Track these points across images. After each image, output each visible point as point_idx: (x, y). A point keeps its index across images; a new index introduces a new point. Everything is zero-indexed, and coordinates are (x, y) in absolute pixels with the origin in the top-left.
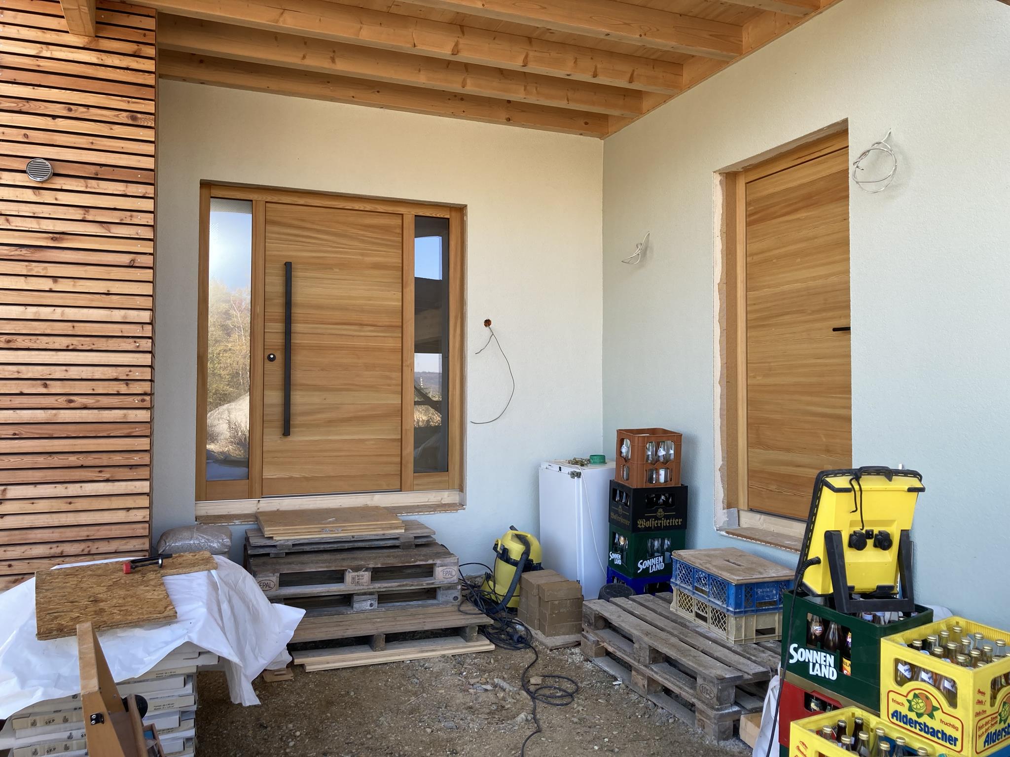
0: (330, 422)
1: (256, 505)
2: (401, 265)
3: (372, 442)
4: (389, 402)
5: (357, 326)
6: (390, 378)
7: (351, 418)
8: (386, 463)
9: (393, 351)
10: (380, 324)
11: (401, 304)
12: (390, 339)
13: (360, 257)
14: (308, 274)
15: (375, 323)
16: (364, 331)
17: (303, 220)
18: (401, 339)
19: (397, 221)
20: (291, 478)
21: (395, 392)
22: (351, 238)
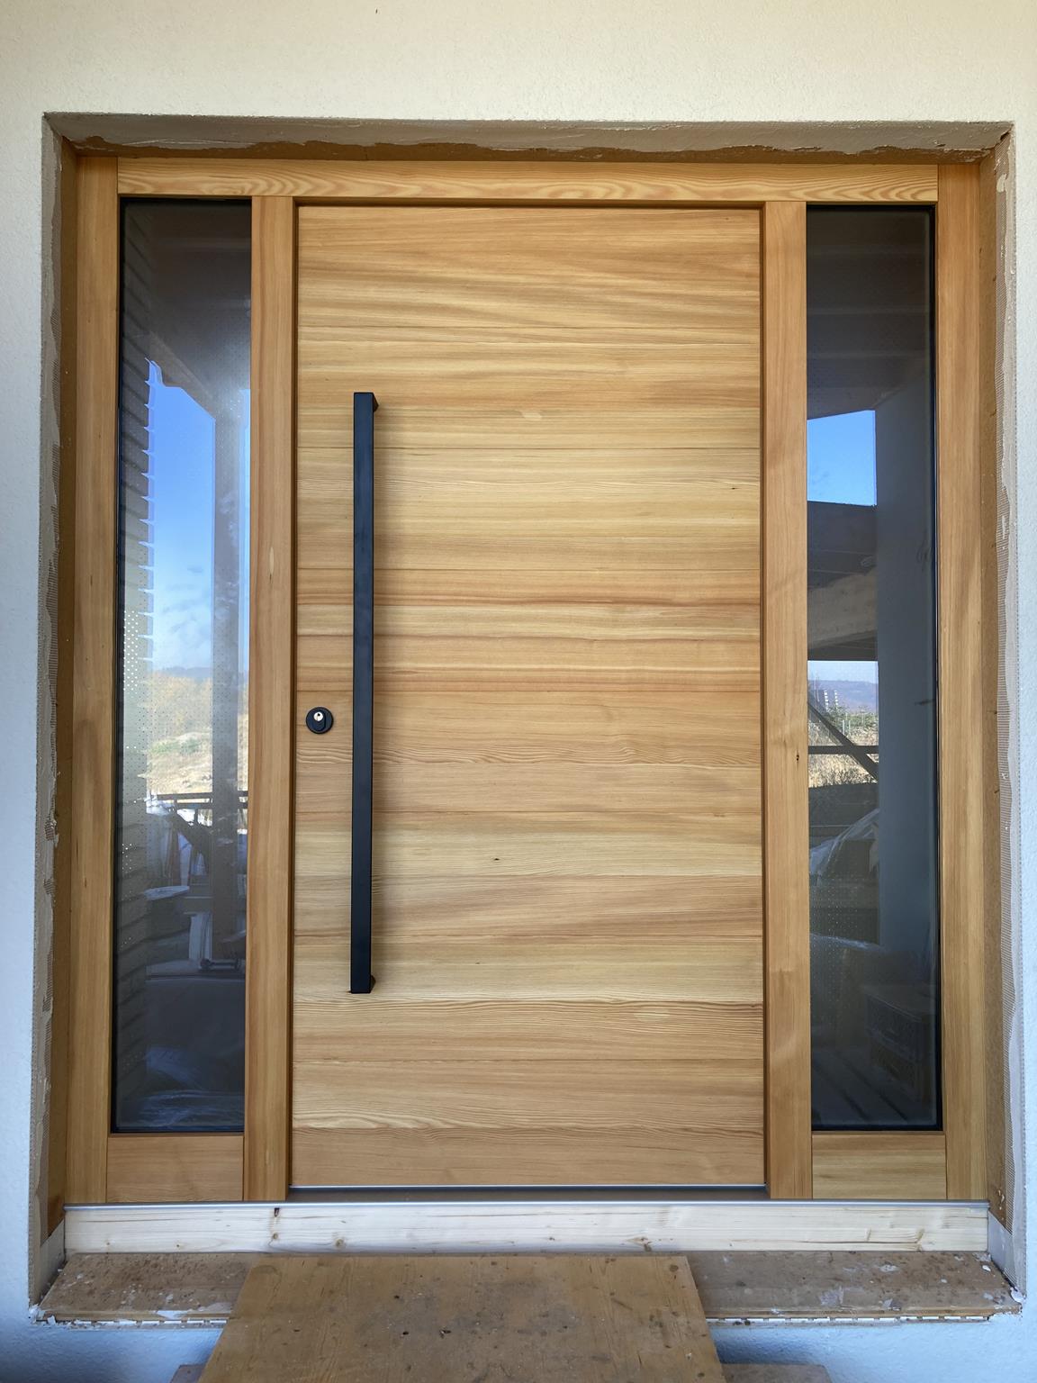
0: (517, 940)
1: (266, 1222)
2: (757, 385)
3: (663, 1015)
4: (718, 872)
5: (605, 607)
6: (723, 788)
7: (582, 925)
8: (711, 1090)
9: (731, 689)
10: (682, 596)
11: (757, 522)
12: (721, 647)
13: (614, 368)
14: (437, 436)
15: (668, 594)
16: (626, 624)
17: (421, 254)
18: (757, 647)
19: (742, 231)
20: (385, 1131)
21: (740, 838)
22: (579, 300)
